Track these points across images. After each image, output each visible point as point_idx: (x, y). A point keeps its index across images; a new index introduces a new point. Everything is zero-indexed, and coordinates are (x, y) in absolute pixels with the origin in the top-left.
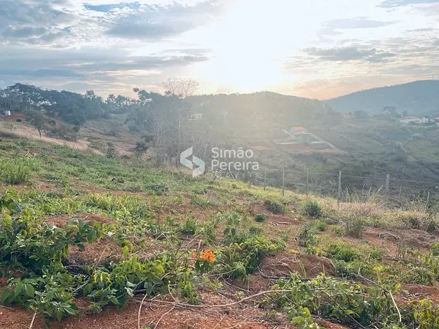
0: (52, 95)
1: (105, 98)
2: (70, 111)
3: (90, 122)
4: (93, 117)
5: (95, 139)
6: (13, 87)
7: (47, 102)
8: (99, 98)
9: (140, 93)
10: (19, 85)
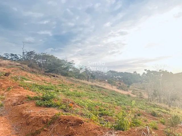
0: (121, 74)
1: (141, 74)
2: (127, 80)
3: (134, 84)
4: (136, 82)
5: (136, 90)
6: (109, 72)
7: (119, 77)
8: (139, 74)
9: (147, 71)
10: (110, 71)
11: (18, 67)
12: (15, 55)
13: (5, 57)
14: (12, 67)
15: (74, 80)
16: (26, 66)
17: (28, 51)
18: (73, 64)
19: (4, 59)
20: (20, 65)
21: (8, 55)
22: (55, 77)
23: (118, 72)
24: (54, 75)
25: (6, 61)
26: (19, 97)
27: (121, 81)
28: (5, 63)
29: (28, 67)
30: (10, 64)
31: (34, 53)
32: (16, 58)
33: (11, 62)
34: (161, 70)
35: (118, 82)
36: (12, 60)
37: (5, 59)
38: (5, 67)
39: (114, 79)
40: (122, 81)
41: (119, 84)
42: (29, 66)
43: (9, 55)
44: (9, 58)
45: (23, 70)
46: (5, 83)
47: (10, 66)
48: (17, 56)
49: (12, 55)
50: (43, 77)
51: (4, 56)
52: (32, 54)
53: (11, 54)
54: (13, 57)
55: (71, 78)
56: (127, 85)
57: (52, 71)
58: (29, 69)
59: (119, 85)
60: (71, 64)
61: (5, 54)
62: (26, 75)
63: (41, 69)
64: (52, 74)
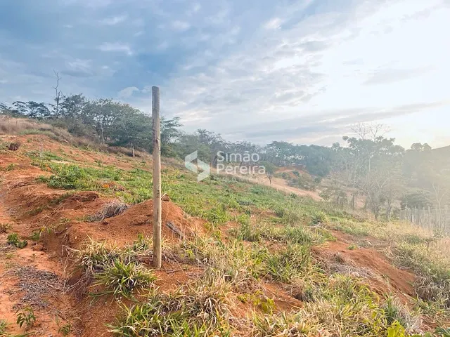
2: (316, 164)
6: (271, 145)
9: (350, 141)
10: (275, 142)
11: (44, 132)
12: (41, 104)
13: (17, 111)
14: (32, 134)
15: (179, 163)
16: (65, 132)
17: (69, 95)
18: (176, 126)
19: (14, 116)
20: (49, 130)
21: (22, 104)
22: (132, 156)
23: (295, 145)
24: (131, 151)
25: (19, 119)
26: (26, 178)
27: (300, 168)
28: (14, 124)
29: (68, 133)
30: (28, 128)
31: (83, 99)
32: (42, 111)
33: (30, 121)
34: (381, 138)
35: (294, 170)
36: (34, 118)
37: (15, 114)
38: (15, 132)
39: (285, 162)
40: (305, 166)
41: (295, 173)
42: (70, 131)
43: (25, 105)
44: (25, 113)
45: (57, 140)
46: (7, 160)
47: (27, 131)
48: (45, 107)
49: (33, 105)
50: (100, 155)
51: (15, 108)
52: (77, 102)
53: (31, 103)
54: (35, 110)
55: (173, 159)
56: (316, 177)
57: (126, 142)
58: (71, 138)
59: (294, 177)
60: (172, 125)
61: (16, 104)
62: (60, 150)
63: (101, 138)
64: (126, 150)
